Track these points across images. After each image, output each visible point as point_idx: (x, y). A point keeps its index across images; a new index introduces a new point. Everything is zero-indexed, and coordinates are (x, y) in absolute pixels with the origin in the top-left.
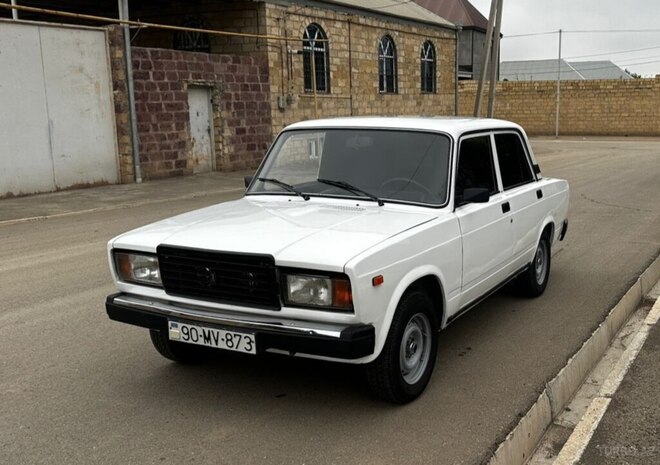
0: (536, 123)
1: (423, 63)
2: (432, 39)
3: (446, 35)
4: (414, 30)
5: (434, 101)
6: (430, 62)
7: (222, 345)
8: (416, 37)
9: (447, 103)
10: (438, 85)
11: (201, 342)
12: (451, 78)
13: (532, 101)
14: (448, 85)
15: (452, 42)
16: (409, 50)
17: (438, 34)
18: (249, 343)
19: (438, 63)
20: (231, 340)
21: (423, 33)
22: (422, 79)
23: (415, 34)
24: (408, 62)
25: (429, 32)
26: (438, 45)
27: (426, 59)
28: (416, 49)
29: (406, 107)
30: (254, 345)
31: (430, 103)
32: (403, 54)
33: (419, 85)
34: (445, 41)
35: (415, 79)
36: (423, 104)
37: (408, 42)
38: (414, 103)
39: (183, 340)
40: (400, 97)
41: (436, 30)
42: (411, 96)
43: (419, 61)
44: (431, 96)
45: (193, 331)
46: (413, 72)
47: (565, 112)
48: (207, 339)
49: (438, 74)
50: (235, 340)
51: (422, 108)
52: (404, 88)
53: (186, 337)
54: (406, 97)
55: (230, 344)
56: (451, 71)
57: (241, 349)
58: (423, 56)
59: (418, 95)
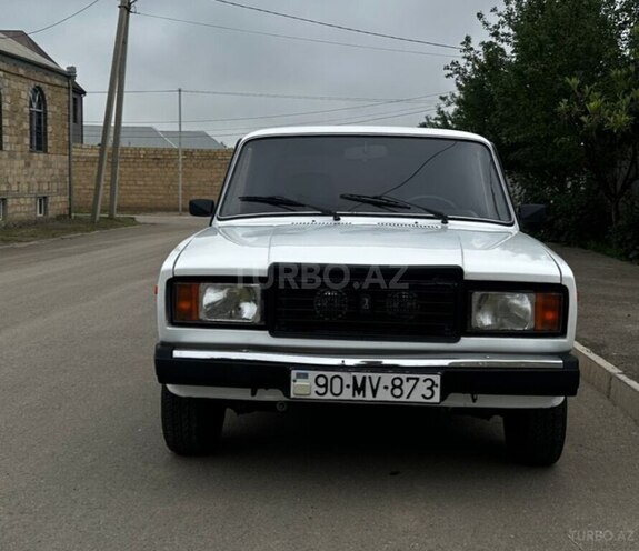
0: (152, 196)
1: (31, 113)
2: (42, 85)
3: (57, 82)
4: (22, 72)
5: (45, 162)
6: (39, 114)
7: (384, 396)
8: (24, 80)
9: (60, 165)
10: (50, 143)
11: (348, 395)
12: (64, 135)
13: (146, 170)
14: (61, 144)
15: (64, 90)
16: (16, 97)
17: (48, 79)
18: (430, 388)
19: (49, 115)
20: (400, 387)
21: (31, 76)
22: (31, 133)
23: (22, 76)
24: (14, 111)
25: (38, 76)
26: (48, 93)
27: (35, 109)
28: (24, 95)
29: (12, 168)
30: (437, 390)
31: (40, 165)
32: (8, 99)
33: (27, 141)
34: (56, 89)
35: (23, 133)
36: (32, 165)
37: (14, 86)
38: (22, 163)
39: (314, 396)
40: (5, 155)
41: (47, 75)
42: (18, 154)
43: (27, 110)
44: (42, 156)
45: (337, 381)
46: (21, 124)
47: (187, 184)
48: (359, 389)
49: (50, 129)
50: (407, 387)
51: (31, 170)
52: (11, 143)
53: (322, 390)
54: (12, 155)
55: (397, 392)
56: (64, 126)
57: (416, 398)
58: (31, 106)
59: (26, 154)
